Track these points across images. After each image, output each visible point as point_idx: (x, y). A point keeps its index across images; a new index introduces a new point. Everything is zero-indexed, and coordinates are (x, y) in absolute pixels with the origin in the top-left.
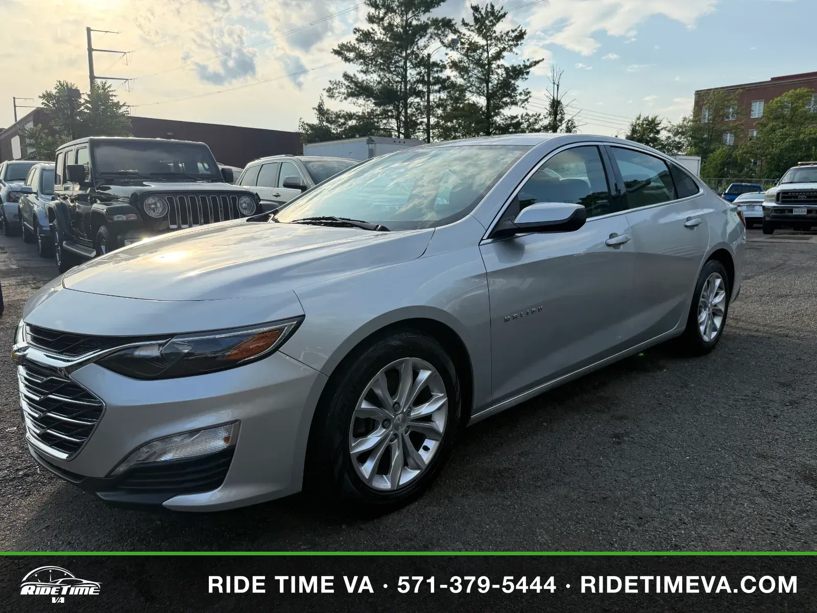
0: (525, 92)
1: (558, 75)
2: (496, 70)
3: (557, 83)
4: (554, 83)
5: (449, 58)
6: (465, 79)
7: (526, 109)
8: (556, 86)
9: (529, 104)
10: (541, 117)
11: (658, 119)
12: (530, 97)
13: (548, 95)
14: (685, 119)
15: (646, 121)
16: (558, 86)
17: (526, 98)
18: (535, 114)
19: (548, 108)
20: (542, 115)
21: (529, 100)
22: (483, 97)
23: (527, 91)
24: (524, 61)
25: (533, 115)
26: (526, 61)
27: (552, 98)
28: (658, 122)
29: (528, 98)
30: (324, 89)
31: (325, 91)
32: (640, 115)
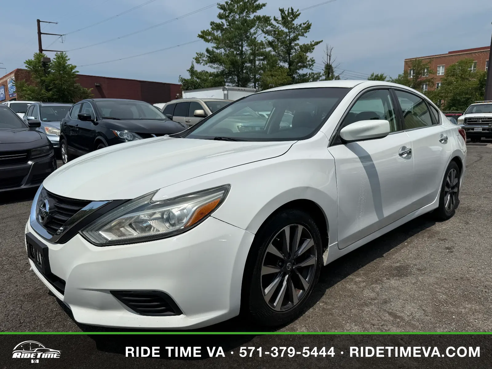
0: (311, 60)
1: (330, 50)
2: (294, 47)
3: (329, 55)
4: (327, 55)
5: (266, 39)
6: (276, 52)
7: (313, 70)
8: (329, 57)
9: (314, 67)
10: (321, 75)
11: (384, 76)
12: (315, 63)
13: (324, 62)
14: (400, 76)
15: (377, 77)
16: (330, 56)
17: (312, 63)
18: (317, 73)
19: (324, 69)
20: (321, 73)
21: (314, 64)
22: (286, 63)
23: (313, 59)
24: (311, 42)
25: (316, 74)
26: (312, 42)
27: (326, 64)
28: (384, 78)
29: (313, 64)
30: (194, 58)
31: (194, 59)
32: (373, 74)
